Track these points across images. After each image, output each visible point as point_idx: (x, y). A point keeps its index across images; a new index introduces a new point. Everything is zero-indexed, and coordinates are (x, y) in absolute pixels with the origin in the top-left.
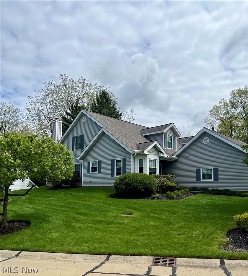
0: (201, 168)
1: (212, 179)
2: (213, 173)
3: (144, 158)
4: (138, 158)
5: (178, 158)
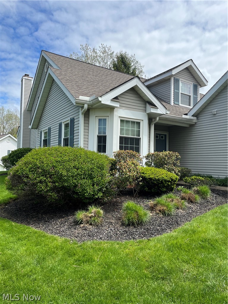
3: (109, 116)
4: (96, 116)
5: (197, 119)
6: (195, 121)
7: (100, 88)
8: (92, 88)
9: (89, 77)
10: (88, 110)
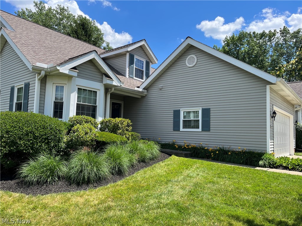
0: (181, 109)
1: (198, 128)
2: (200, 118)
3: (66, 84)
4: (53, 83)
5: (147, 92)
6: (145, 93)
7: (59, 56)
8: (50, 55)
9: (47, 42)
10: (46, 76)
